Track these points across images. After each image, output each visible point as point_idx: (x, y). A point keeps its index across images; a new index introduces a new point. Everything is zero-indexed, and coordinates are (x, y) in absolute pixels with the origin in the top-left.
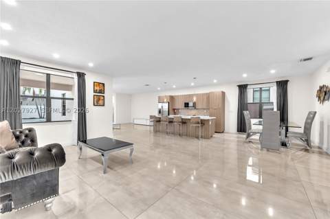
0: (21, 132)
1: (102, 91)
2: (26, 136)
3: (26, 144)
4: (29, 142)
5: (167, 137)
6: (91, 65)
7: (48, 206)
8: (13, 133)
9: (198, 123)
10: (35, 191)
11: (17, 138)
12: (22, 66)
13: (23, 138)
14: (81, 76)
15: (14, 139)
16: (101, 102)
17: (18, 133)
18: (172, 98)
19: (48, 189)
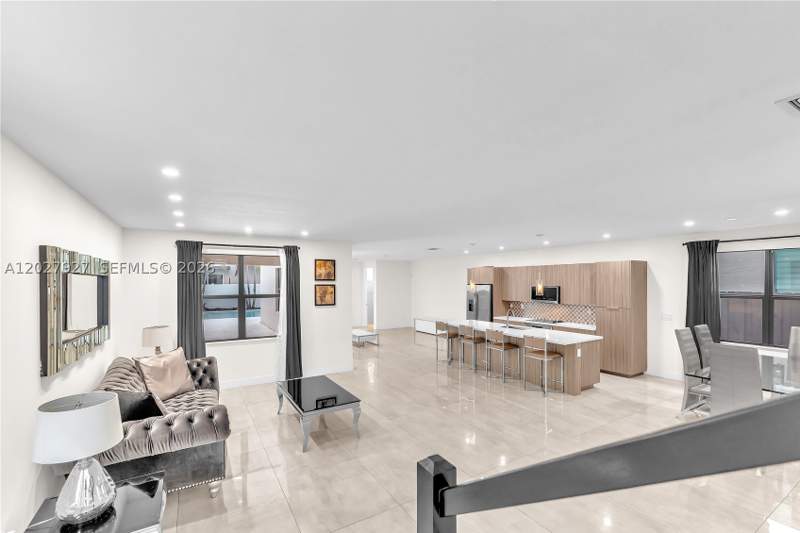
0: (199, 365)
1: (331, 276)
2: (205, 372)
3: (204, 384)
4: (208, 381)
5: (474, 377)
6: (305, 233)
7: (214, 491)
8: (189, 366)
9: (541, 352)
10: (196, 469)
11: (194, 374)
12: (205, 250)
13: (201, 374)
14: (292, 253)
15: (190, 376)
16: (329, 298)
17: (195, 366)
18: (501, 273)
19: (212, 468)
